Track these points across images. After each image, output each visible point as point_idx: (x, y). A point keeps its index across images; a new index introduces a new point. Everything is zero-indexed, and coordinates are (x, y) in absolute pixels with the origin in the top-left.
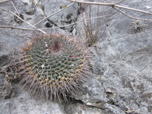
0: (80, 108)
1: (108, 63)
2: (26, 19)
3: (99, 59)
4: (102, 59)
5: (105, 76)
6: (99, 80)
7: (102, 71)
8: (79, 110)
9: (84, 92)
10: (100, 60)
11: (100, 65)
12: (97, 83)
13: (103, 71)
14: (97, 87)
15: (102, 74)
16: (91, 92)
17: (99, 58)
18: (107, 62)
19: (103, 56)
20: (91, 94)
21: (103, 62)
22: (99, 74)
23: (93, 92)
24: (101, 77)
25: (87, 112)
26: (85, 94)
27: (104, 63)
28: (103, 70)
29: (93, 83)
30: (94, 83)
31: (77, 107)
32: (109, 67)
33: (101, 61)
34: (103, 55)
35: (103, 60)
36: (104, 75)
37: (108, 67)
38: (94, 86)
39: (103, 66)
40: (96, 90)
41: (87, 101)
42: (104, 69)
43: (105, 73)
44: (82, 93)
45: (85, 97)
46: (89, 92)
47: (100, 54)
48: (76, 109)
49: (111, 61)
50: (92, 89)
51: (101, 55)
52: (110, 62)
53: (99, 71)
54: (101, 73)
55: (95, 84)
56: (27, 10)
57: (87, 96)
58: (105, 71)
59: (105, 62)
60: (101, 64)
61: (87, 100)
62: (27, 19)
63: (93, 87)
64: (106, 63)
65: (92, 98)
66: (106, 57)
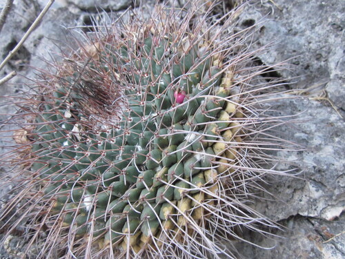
0: (306, 241)
1: (325, 24)
2: (32, 45)
3: (283, 29)
4: (295, 25)
5: (341, 78)
6: (325, 103)
7: (315, 64)
8: (309, 248)
9: (294, 184)
10: (291, 32)
11: (300, 48)
12: (323, 121)
13: (323, 63)
14: (332, 137)
15: (324, 73)
16: (320, 171)
17: (284, 25)
18: (321, 22)
19: (295, 10)
20: (324, 181)
21: (304, 31)
22: (311, 80)
23: (327, 170)
24: (327, 89)
25: (339, 246)
26: (302, 189)
27: (308, 33)
28: (318, 59)
29: (310, 133)
30: (313, 128)
31: (296, 240)
32: (337, 36)
33: (295, 34)
34: (290, 7)
35: (299, 24)
36: (332, 76)
37: (332, 39)
38: (316, 141)
39: (313, 46)
40: (336, 152)
41: (319, 209)
42: (323, 54)
43: (332, 65)
44: (288, 191)
45: (305, 199)
46: (313, 175)
47: (279, 11)
48: (293, 247)
49: (334, 10)
50: (318, 161)
51: (284, 11)
52: (333, 16)
53: (307, 67)
54: (317, 73)
55: (318, 130)
56: (21, 21)
57: (313, 191)
58: (330, 60)
59: (313, 27)
60: (303, 41)
61: (321, 205)
62: (35, 45)
63: (318, 148)
64: (317, 29)
65: (337, 192)
66: (305, 8)
